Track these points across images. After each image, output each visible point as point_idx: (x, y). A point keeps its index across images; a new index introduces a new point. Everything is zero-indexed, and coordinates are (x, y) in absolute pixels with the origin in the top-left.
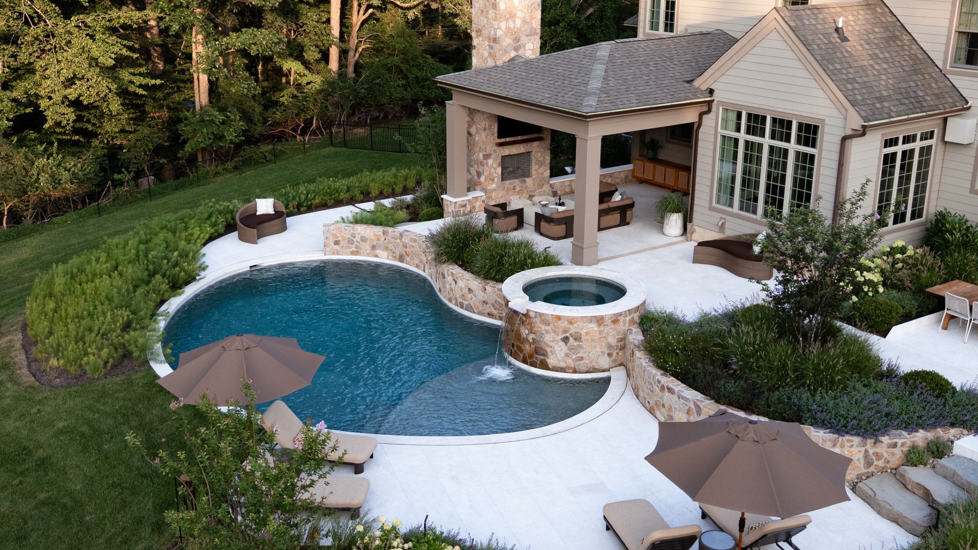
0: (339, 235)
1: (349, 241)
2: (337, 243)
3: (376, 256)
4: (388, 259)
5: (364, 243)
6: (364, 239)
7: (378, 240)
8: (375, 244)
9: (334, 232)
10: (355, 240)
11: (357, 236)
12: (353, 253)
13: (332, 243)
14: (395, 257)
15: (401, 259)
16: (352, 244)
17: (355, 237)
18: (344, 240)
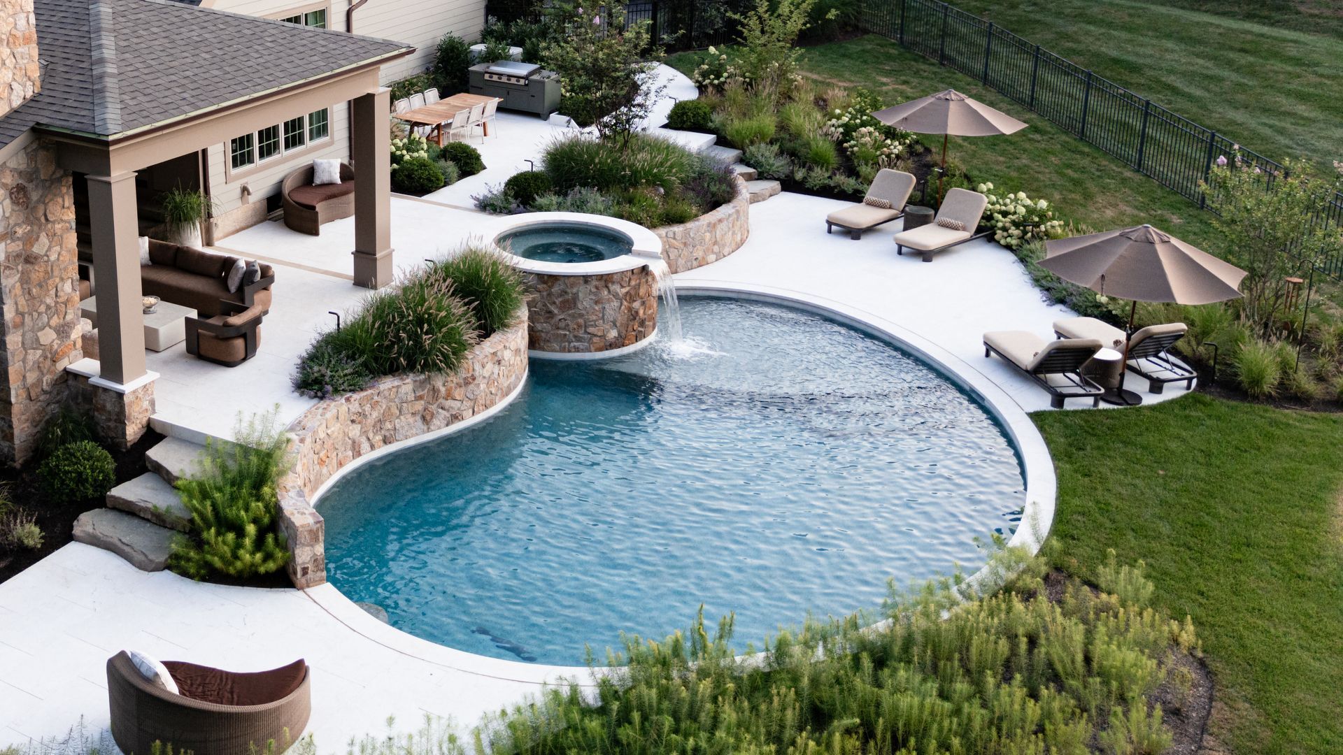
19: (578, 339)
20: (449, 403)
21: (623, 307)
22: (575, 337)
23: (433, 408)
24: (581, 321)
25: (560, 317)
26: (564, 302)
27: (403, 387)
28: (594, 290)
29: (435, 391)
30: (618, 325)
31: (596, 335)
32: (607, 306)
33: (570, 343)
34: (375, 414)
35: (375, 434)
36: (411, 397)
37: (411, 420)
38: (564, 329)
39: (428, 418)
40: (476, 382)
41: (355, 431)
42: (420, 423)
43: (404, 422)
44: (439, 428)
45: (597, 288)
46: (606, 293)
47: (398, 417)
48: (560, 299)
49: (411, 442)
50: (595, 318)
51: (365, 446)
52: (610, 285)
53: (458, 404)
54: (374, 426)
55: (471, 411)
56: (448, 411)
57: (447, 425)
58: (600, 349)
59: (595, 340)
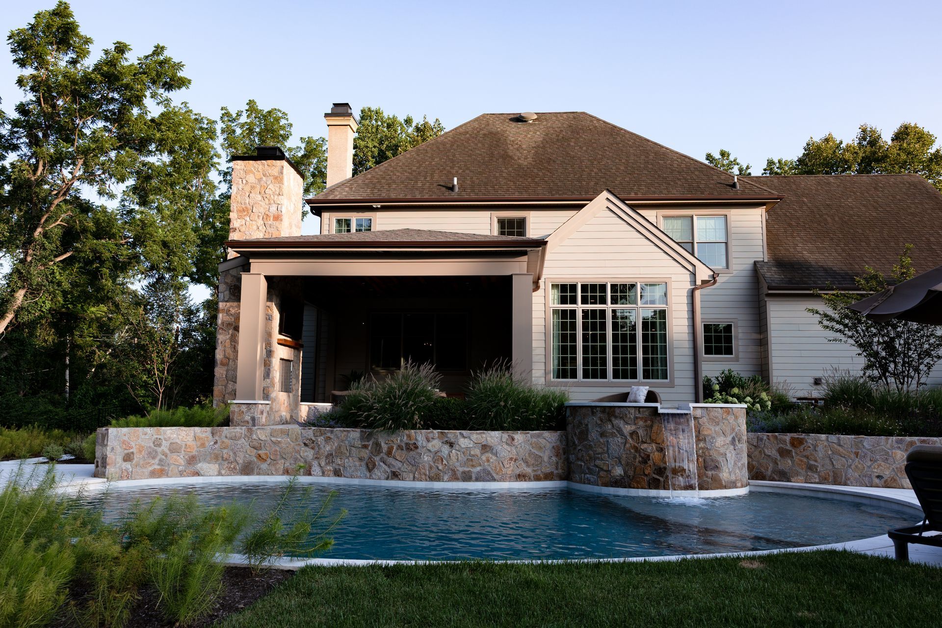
0: (133, 444)
1: (150, 453)
2: (128, 458)
3: (197, 474)
4: (220, 474)
5: (174, 456)
6: (174, 448)
7: (203, 445)
8: (194, 453)
9: (126, 438)
10: (159, 450)
11: (164, 443)
12: (154, 474)
13: (119, 459)
14: (235, 468)
15: (247, 469)
16: (154, 458)
17: (160, 445)
18: (140, 451)
19: (591, 472)
20: (391, 460)
21: (628, 445)
22: (588, 468)
23: (377, 459)
24: (591, 452)
25: (579, 448)
26: (581, 433)
27: (352, 432)
28: (599, 422)
29: (377, 445)
30: (623, 462)
31: (602, 469)
32: (610, 440)
33: (585, 474)
34: (328, 448)
35: (327, 464)
36: (358, 443)
37: (357, 463)
38: (581, 460)
39: (370, 466)
40: (419, 451)
41: (309, 454)
42: (364, 468)
43: (351, 463)
44: (379, 479)
45: (601, 420)
46: (610, 426)
47: (347, 458)
48: (579, 430)
49: (356, 482)
50: (600, 450)
51: (316, 469)
52: (613, 419)
53: (399, 465)
54: (327, 457)
55: (411, 476)
56: (389, 467)
57: (387, 479)
58: (606, 485)
59: (602, 474)
